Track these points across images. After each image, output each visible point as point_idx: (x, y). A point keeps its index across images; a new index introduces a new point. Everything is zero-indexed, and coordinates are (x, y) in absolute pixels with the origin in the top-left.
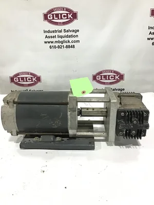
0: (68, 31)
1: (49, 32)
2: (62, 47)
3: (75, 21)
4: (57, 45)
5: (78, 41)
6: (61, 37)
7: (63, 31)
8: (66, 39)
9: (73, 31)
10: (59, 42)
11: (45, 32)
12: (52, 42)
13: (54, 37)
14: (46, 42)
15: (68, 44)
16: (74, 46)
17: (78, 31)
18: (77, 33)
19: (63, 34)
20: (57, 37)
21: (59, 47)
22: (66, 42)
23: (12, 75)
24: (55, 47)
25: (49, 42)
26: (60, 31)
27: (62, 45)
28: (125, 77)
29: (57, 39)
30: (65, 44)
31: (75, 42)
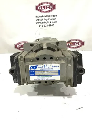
0: (50, 16)
1: (39, 17)
2: (47, 26)
3: (54, 10)
4: (43, 24)
5: (56, 22)
6: (46, 20)
7: (47, 16)
8: (49, 21)
9: (53, 16)
10: (45, 23)
11: (36, 17)
12: (41, 23)
13: (41, 20)
14: (37, 23)
15: (50, 24)
16: (54, 25)
17: (56, 16)
18: (56, 17)
19: (47, 18)
20: (43, 20)
21: (44, 26)
22: (49, 23)
23: (16, 44)
24: (42, 26)
25: (39, 23)
26: (46, 16)
27: (47, 24)
28: (85, 44)
29: (43, 21)
30: (48, 24)
31: (54, 22)
